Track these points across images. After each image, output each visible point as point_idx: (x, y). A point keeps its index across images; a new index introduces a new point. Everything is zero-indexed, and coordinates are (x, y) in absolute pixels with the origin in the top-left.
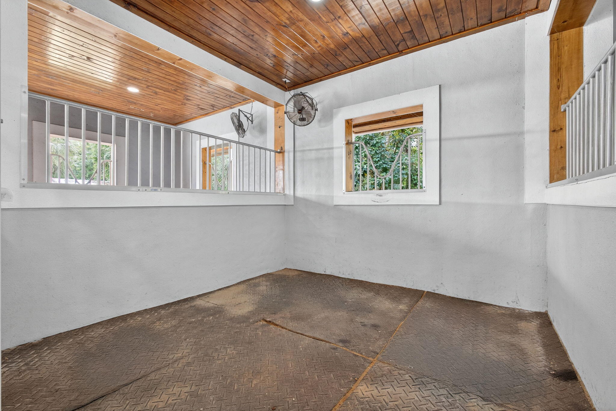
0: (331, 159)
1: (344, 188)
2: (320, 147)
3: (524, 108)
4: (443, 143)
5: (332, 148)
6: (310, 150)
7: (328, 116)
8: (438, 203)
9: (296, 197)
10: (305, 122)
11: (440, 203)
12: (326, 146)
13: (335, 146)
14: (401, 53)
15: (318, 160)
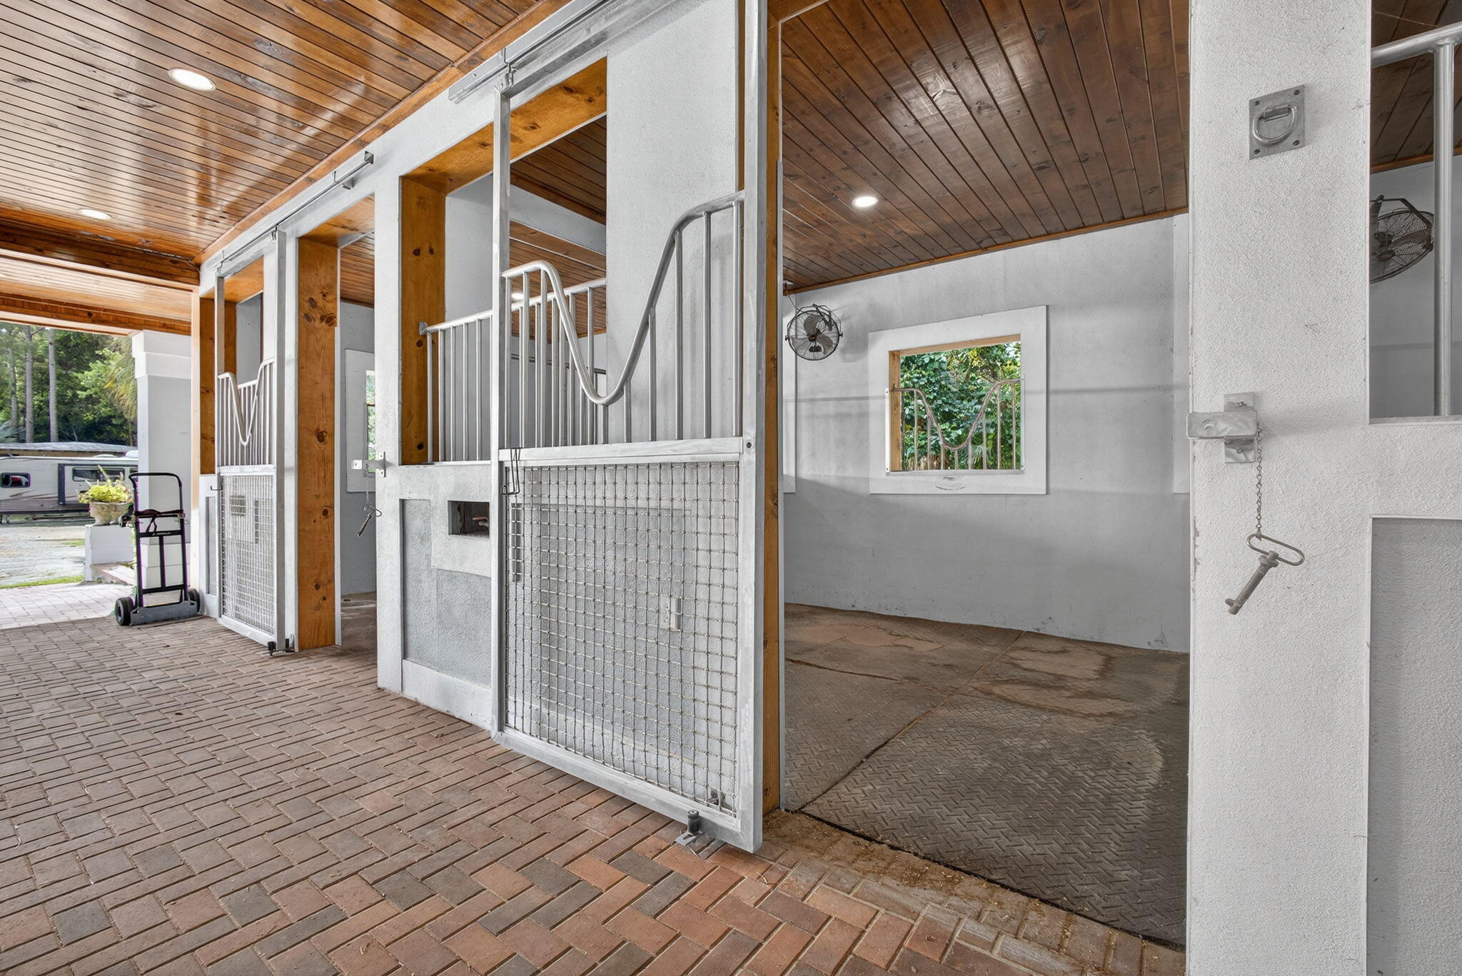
0: (864, 415)
1: (888, 465)
2: (844, 395)
3: (1172, 350)
4: (1052, 397)
5: (867, 398)
6: (826, 399)
7: (860, 344)
8: (1044, 492)
9: (802, 479)
10: (821, 354)
11: (1048, 493)
12: (854, 394)
13: (871, 394)
14: (985, 250)
15: (840, 417)
